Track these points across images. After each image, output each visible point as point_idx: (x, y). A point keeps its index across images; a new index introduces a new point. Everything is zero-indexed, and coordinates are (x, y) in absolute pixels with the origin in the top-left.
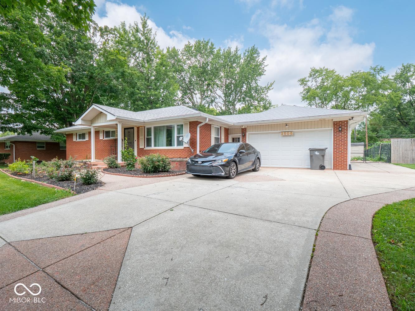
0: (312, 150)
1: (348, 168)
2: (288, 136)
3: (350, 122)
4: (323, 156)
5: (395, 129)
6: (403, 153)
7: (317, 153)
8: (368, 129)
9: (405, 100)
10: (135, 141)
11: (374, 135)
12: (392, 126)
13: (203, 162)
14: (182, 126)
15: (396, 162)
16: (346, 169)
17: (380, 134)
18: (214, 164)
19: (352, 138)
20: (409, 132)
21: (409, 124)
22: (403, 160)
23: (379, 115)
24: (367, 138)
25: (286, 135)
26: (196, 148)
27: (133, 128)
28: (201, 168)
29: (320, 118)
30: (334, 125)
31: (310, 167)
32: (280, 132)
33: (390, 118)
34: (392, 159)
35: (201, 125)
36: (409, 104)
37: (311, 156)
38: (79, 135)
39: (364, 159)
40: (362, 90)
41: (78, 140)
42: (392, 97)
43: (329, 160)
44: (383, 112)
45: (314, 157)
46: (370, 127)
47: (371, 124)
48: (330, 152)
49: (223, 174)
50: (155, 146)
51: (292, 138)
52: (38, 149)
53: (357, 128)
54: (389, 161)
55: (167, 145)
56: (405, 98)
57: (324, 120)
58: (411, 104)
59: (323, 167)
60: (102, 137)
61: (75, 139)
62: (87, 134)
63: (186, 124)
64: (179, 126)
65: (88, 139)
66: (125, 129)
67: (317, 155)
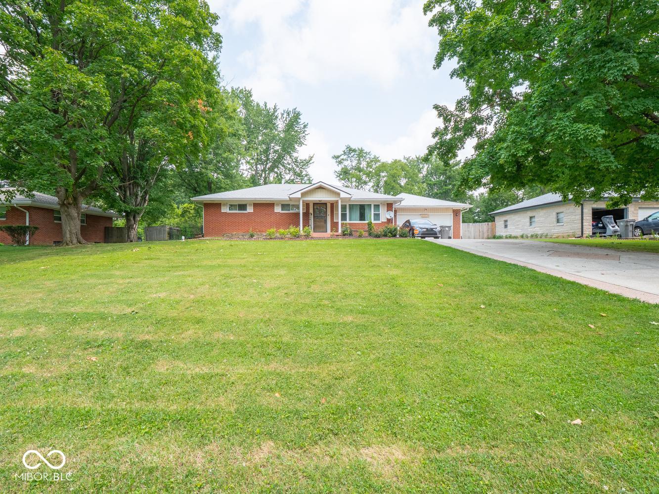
1: (461, 238)
2: (424, 217)
6: (464, 233)
10: (328, 215)
14: (379, 206)
27: (326, 204)
30: (453, 211)
32: (421, 214)
41: (228, 211)
45: (445, 231)
50: (349, 220)
52: (55, 222)
55: (360, 220)
57: (448, 208)
59: (450, 237)
60: (278, 209)
61: (225, 210)
62: (250, 205)
63: (384, 205)
64: (377, 207)
65: (252, 211)
66: (314, 204)
67: (447, 230)
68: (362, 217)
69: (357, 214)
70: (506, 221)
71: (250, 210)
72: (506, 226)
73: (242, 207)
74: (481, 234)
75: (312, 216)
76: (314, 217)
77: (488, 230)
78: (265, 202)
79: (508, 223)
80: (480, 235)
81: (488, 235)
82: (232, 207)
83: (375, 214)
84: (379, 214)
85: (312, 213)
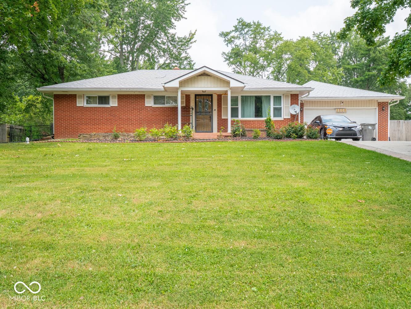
1: (388, 140)
2: (340, 112)
6: (392, 133)
7: (370, 127)
10: (214, 110)
14: (280, 97)
25: (341, 111)
26: (298, 119)
27: (211, 95)
30: (378, 105)
32: (335, 109)
41: (86, 105)
45: (368, 131)
55: (256, 116)
59: (374, 139)
60: (149, 103)
61: (81, 103)
62: (114, 97)
63: (287, 96)
64: (278, 99)
65: (116, 105)
66: (196, 95)
67: (370, 129)
68: (258, 112)
69: (251, 108)
71: (113, 103)
73: (104, 99)
75: (194, 111)
76: (196, 112)
78: (133, 93)
82: (90, 99)
83: (275, 109)
84: (280, 109)
85: (194, 107)
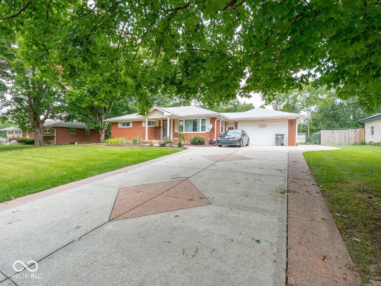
0: (277, 135)
1: (296, 145)
2: (263, 127)
3: (297, 120)
4: (283, 138)
5: (330, 124)
7: (279, 137)
8: (310, 123)
9: (337, 102)
10: (171, 128)
11: (314, 128)
12: (327, 121)
13: (228, 139)
14: (205, 120)
15: (323, 144)
16: (295, 146)
17: (319, 128)
18: (234, 140)
19: (298, 130)
20: (339, 127)
21: (339, 121)
22: (327, 143)
23: (317, 114)
24: (308, 130)
26: (214, 132)
28: (227, 141)
29: (281, 117)
30: (289, 121)
31: (275, 145)
32: (258, 125)
33: (327, 116)
34: (321, 143)
35: (218, 119)
36: (340, 105)
37: (276, 138)
38: (123, 123)
39: (306, 144)
40: (306, 94)
41: (122, 127)
42: (327, 101)
43: (286, 140)
44: (321, 111)
45: (278, 139)
46: (311, 122)
47: (313, 120)
48: (286, 137)
49: (238, 144)
50: (185, 131)
51: (265, 128)
52: (71, 133)
53: (302, 123)
54: (320, 144)
55: (194, 131)
56: (337, 101)
57: (284, 118)
58: (341, 105)
59: (282, 144)
60: (144, 125)
61: (120, 126)
62: (131, 123)
63: (208, 119)
64: (203, 120)
66: (163, 120)
67: (279, 138)
70: (373, 128)
71: (131, 126)
72: (373, 133)
73: (128, 124)
74: (347, 139)
76: (163, 129)
77: (355, 136)
79: (375, 130)
80: (345, 141)
81: (355, 141)
83: (202, 126)
84: (205, 126)
85: (162, 127)
